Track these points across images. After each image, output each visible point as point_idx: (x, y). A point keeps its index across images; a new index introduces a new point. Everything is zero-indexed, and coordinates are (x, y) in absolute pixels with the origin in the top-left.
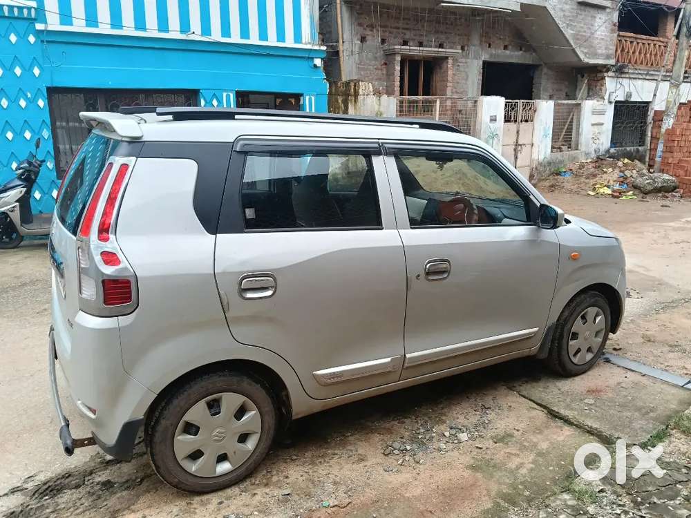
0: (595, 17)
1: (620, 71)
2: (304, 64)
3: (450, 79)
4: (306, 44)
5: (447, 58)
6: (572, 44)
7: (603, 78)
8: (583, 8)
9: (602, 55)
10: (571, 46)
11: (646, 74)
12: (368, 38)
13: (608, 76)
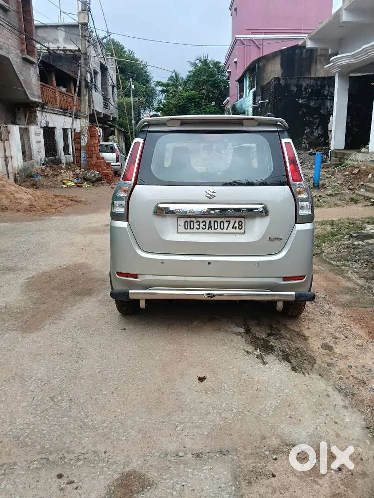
0: (30, 69)
1: (43, 106)
6: (24, 86)
7: (36, 111)
8: (25, 61)
9: (36, 95)
10: (23, 87)
13: (38, 110)
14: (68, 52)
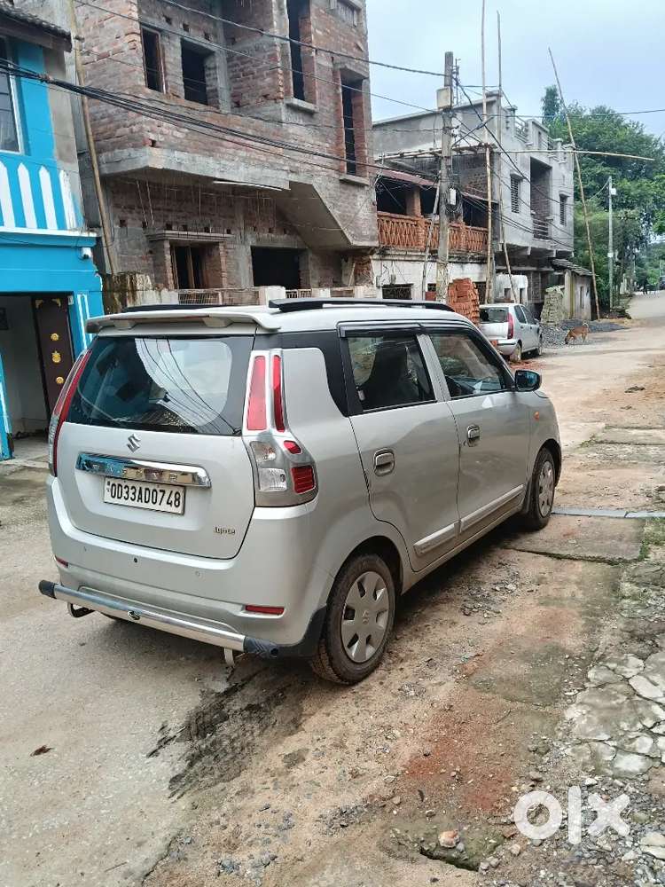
0: (356, 196)
1: (383, 253)
2: (72, 254)
3: (223, 267)
4: (70, 230)
5: (217, 244)
6: (340, 225)
7: (369, 262)
8: (344, 186)
9: (366, 236)
10: (339, 227)
11: (406, 255)
12: (129, 221)
13: (373, 259)
14: (465, 152)
